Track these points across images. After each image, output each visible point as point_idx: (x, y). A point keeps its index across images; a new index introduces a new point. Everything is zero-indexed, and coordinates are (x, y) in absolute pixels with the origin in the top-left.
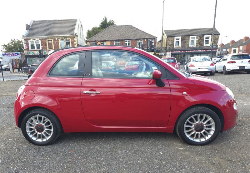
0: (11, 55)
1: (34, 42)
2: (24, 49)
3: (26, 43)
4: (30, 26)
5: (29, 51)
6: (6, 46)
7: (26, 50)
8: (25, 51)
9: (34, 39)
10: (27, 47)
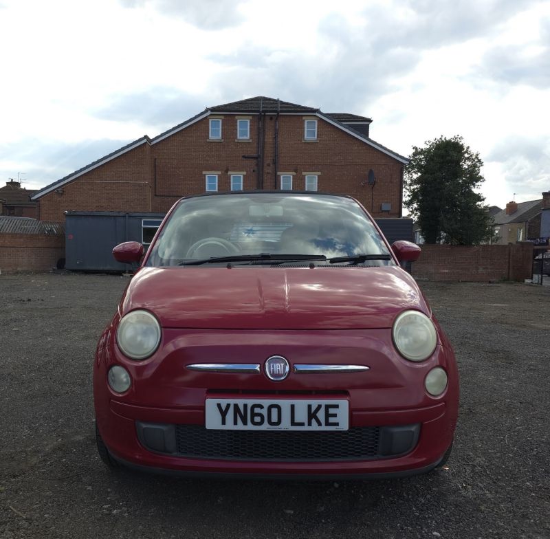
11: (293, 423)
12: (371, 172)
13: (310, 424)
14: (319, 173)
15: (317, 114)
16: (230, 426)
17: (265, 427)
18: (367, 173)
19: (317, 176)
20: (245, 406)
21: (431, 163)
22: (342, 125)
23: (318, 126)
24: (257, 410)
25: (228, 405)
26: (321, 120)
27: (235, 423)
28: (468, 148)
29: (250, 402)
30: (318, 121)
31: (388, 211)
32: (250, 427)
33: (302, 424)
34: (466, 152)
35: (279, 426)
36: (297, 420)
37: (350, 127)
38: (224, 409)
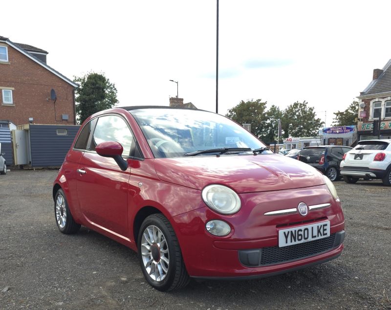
0: (338, 132)
1: (383, 103)
2: (359, 119)
3: (364, 107)
4: (384, 72)
5: (367, 121)
6: (342, 114)
7: (362, 120)
8: (360, 123)
9: (383, 98)
10: (364, 115)
11: (313, 237)
12: (53, 91)
13: (318, 236)
14: (13, 89)
15: (7, 42)
16: (289, 244)
17: (303, 241)
18: (49, 91)
19: (11, 91)
20: (295, 231)
21: (87, 88)
22: (27, 53)
23: (8, 51)
24: (300, 233)
25: (289, 232)
26: (10, 47)
27: (291, 242)
28: (108, 80)
29: (297, 228)
30: (8, 47)
31: (67, 120)
32: (298, 242)
33: (315, 237)
34: (107, 82)
35: (308, 239)
36: (314, 235)
37: (34, 55)
38: (287, 234)
